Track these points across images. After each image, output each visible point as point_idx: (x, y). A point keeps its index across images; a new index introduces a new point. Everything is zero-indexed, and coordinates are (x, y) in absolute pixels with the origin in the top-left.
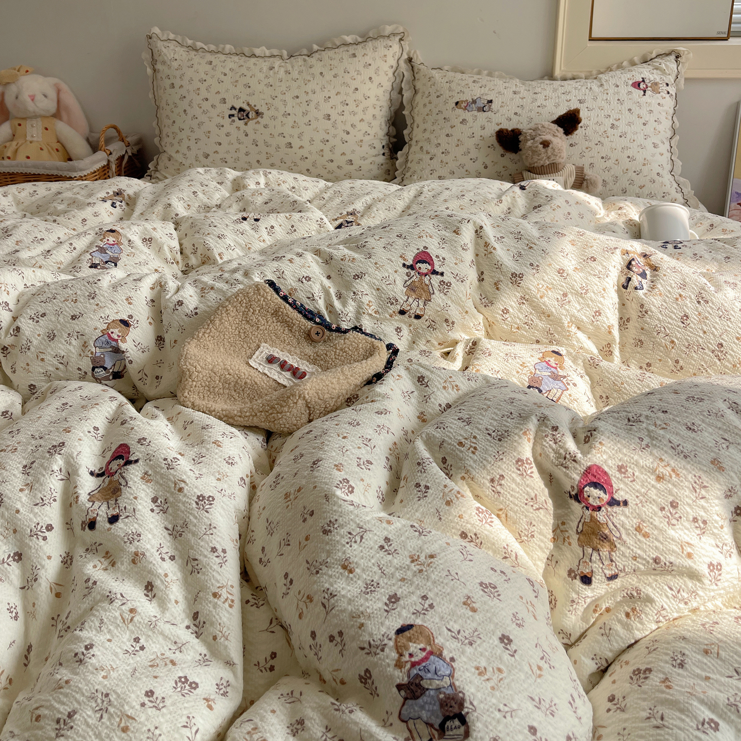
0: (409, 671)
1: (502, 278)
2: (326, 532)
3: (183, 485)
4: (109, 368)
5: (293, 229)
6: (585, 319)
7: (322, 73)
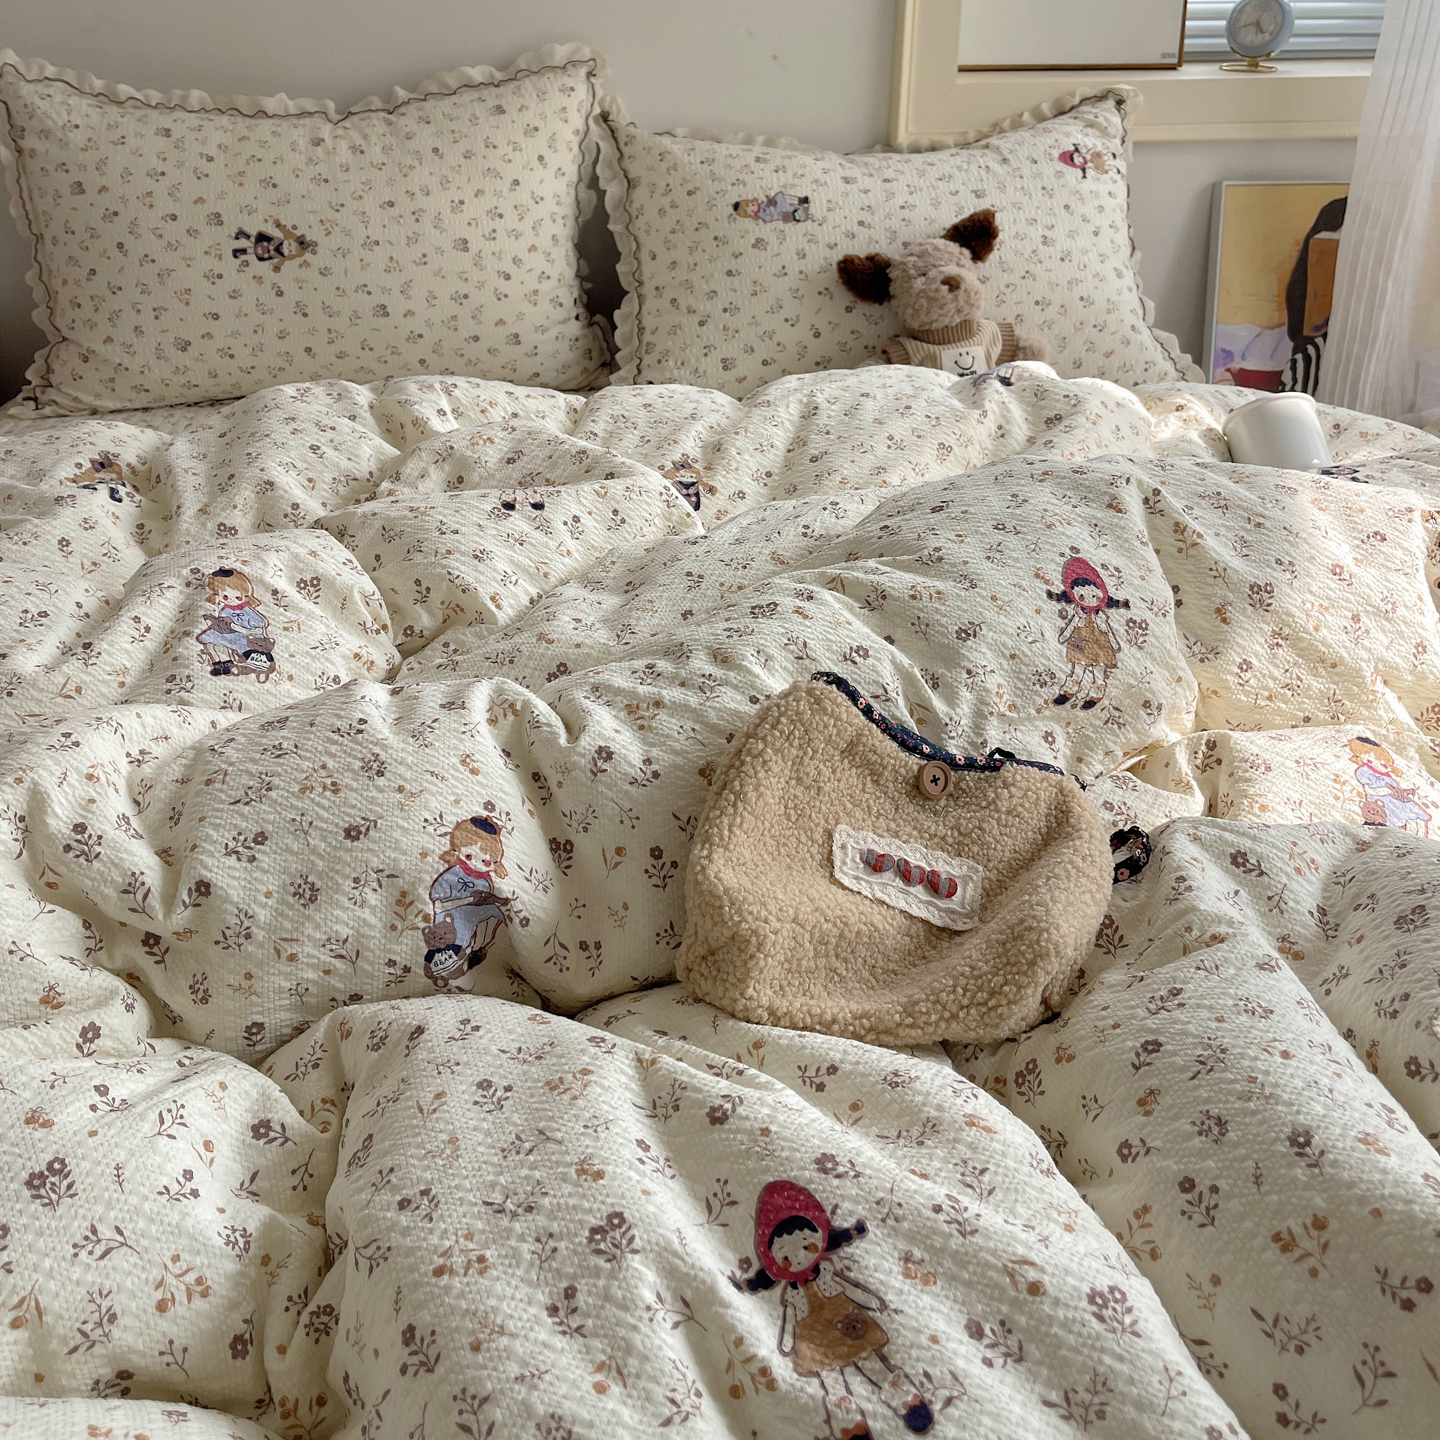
1: (1230, 597)
3: (1031, 1273)
4: (465, 945)
5: (618, 519)
6: (1402, 664)
7: (436, 150)
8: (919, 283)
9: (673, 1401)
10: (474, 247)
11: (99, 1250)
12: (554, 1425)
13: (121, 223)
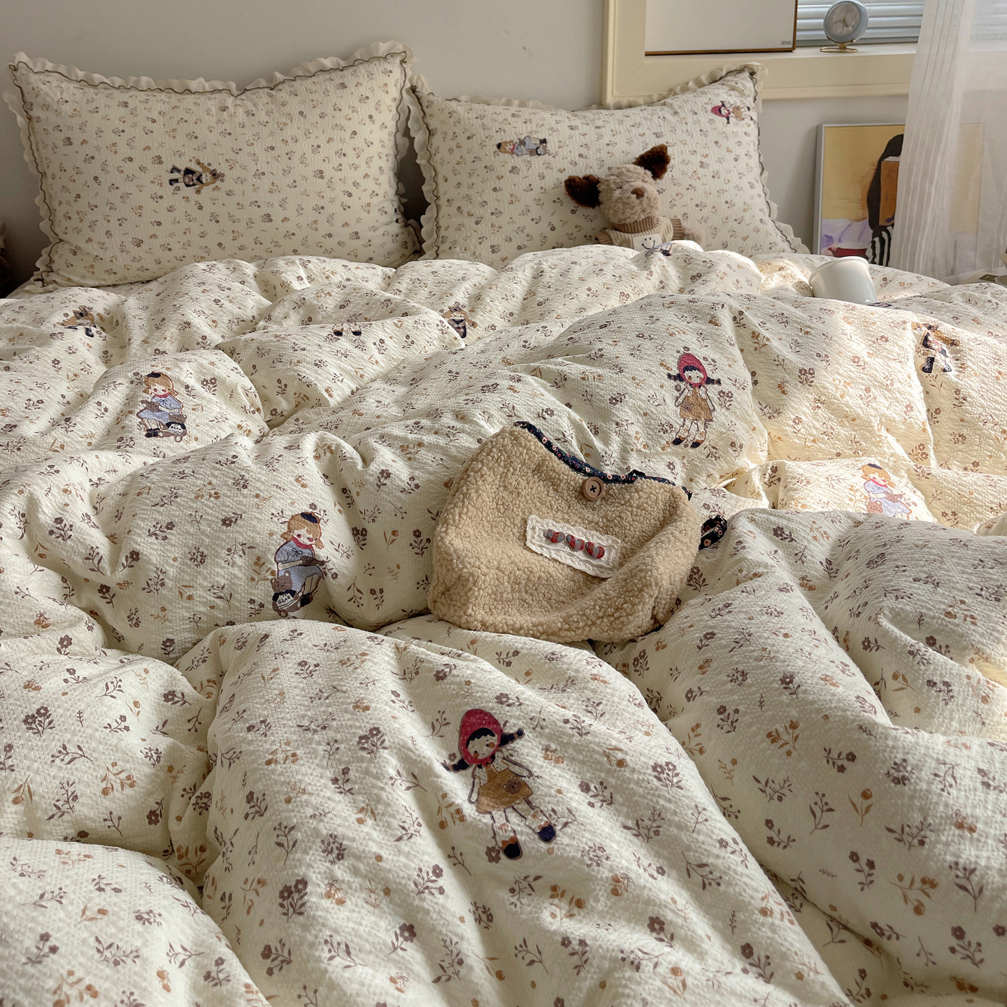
1: (787, 377)
2: (897, 781)
3: (620, 756)
4: (298, 590)
5: (409, 341)
6: (897, 419)
7: (301, 113)
8: (617, 195)
9: (403, 828)
10: (327, 175)
11: (67, 759)
12: (332, 840)
13: (96, 164)
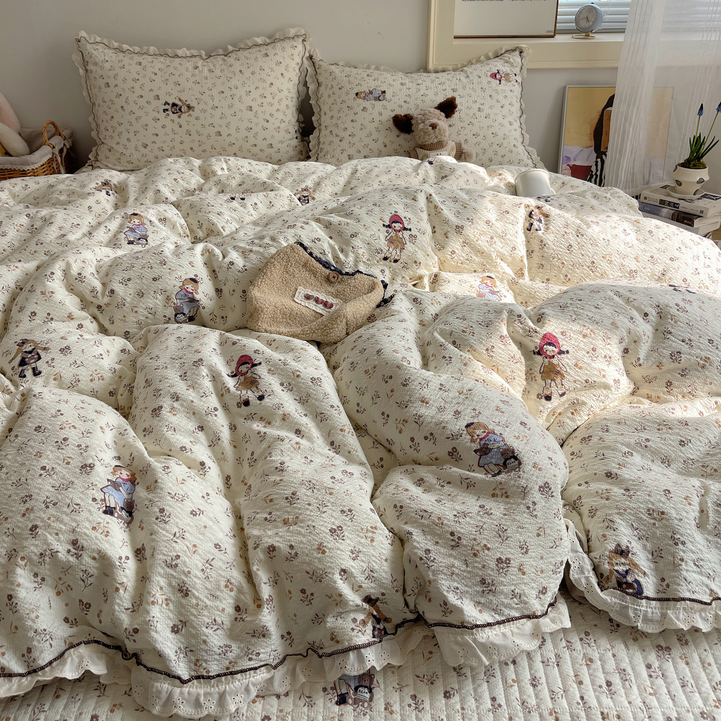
0: (480, 443)
1: (449, 230)
2: (404, 385)
3: (298, 373)
4: (186, 313)
5: (271, 205)
6: (506, 253)
7: (241, 71)
8: (421, 126)
9: (205, 393)
10: (254, 109)
11: (76, 366)
12: (175, 394)
13: (123, 98)
